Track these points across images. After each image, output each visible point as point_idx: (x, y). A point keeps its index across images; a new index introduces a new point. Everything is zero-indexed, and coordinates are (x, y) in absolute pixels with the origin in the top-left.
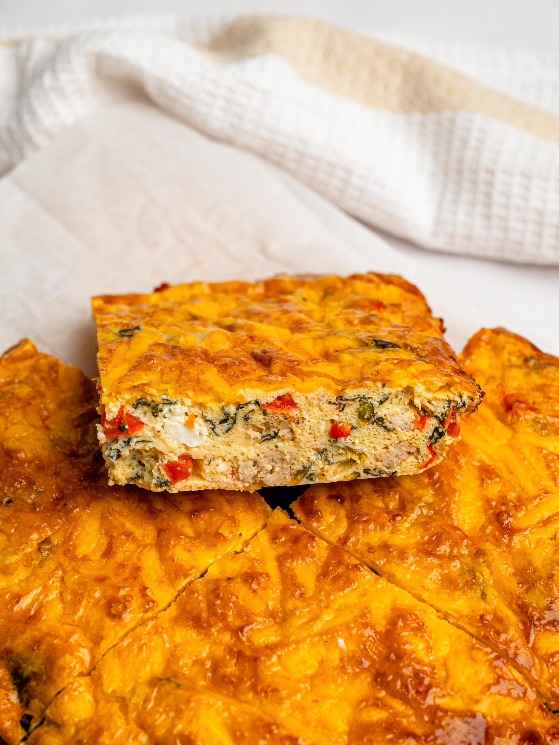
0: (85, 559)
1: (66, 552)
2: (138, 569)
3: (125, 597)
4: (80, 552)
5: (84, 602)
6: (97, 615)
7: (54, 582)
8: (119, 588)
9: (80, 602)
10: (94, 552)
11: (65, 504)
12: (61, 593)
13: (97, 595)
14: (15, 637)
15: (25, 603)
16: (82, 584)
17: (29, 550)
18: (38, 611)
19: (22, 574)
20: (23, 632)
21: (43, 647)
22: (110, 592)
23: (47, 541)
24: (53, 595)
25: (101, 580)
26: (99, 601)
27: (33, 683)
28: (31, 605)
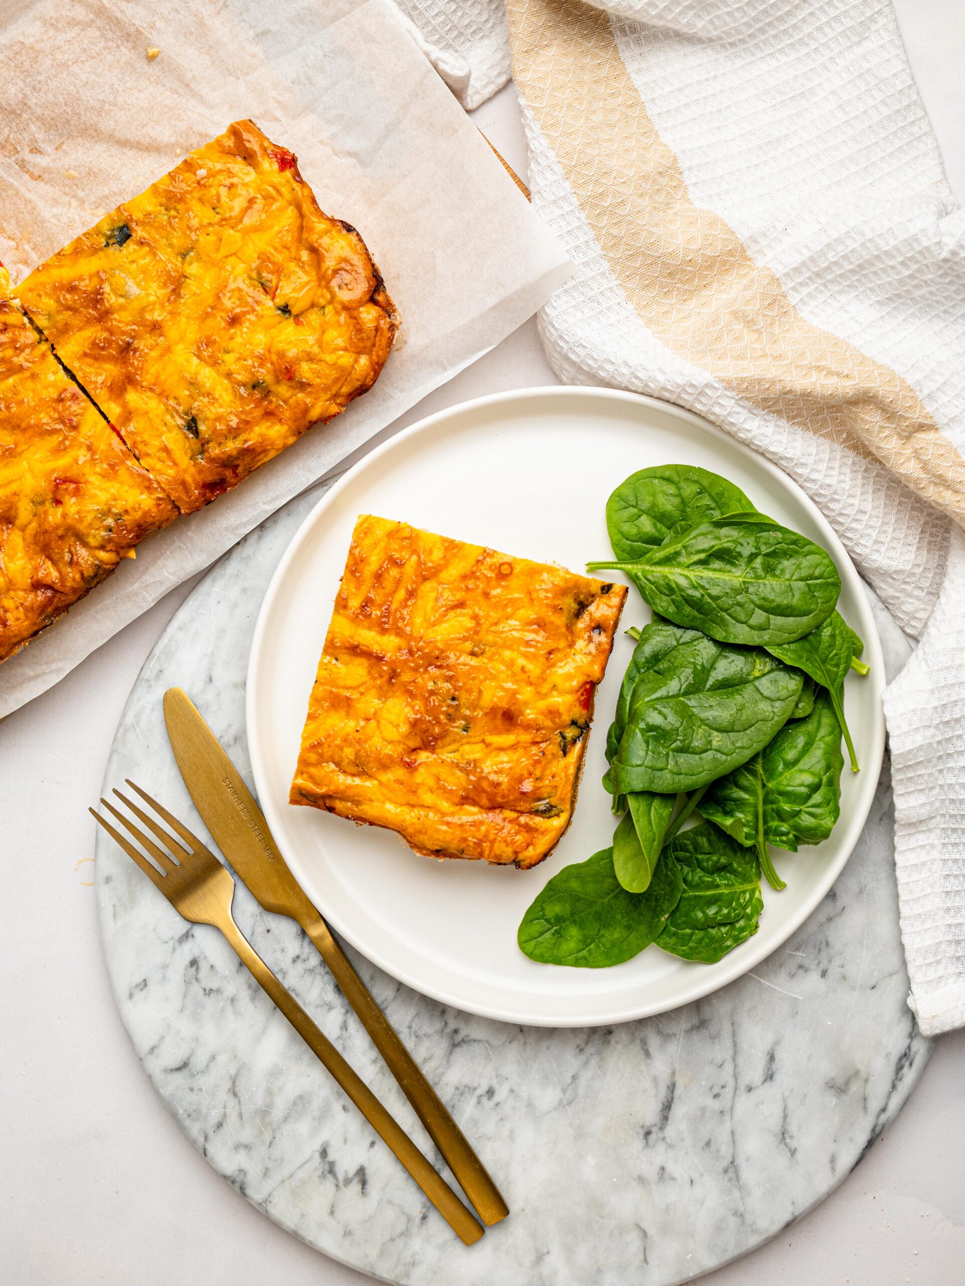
0: (475, 617)
1: (476, 633)
2: (464, 577)
3: (492, 570)
4: (471, 624)
5: (510, 597)
6: (514, 582)
7: (505, 626)
8: (488, 579)
9: (510, 599)
10: (463, 615)
11: (437, 658)
12: (507, 618)
13: (499, 591)
14: (558, 627)
15: (530, 636)
16: (495, 607)
17: (485, 661)
18: (531, 623)
19: (507, 654)
20: (552, 623)
21: (557, 603)
22: (493, 583)
23: (473, 654)
24: (512, 622)
25: (486, 595)
26: (503, 587)
27: (582, 597)
28: (529, 631)
